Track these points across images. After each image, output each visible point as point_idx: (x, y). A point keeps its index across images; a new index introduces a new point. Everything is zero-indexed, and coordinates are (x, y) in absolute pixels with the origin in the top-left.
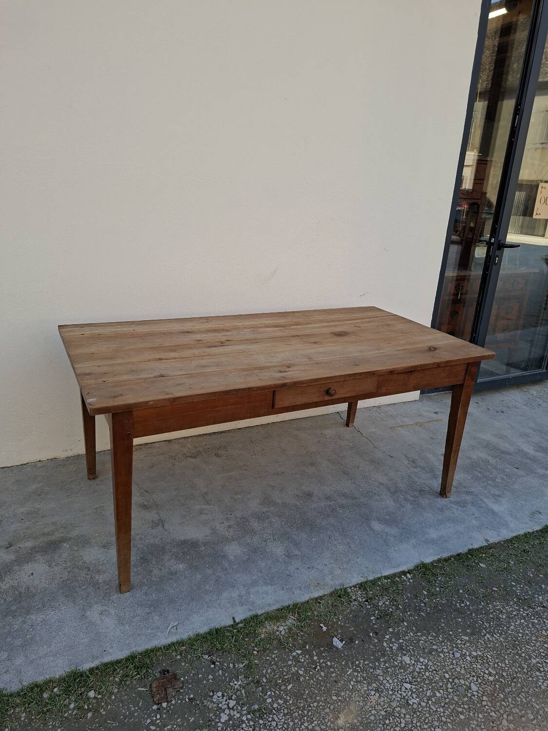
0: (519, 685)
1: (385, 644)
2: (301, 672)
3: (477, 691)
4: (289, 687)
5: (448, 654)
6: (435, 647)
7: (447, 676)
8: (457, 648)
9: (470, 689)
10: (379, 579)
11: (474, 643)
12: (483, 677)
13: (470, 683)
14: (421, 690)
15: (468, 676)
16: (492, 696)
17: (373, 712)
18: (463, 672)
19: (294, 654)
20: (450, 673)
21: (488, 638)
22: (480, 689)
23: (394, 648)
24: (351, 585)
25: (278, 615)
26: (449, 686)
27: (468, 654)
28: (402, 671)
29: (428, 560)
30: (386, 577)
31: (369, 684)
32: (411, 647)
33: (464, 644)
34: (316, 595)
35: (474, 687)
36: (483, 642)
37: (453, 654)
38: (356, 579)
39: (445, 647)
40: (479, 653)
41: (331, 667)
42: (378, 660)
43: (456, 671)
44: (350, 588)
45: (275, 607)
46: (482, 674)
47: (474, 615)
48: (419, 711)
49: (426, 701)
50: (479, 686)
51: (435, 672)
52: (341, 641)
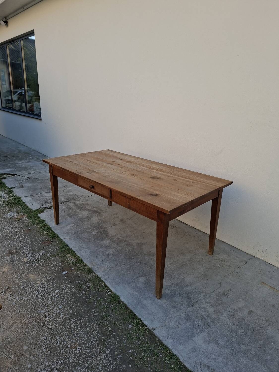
0: (44, 329)
1: (65, 285)
2: (51, 265)
3: (41, 312)
4: (46, 264)
5: (61, 304)
6: (64, 300)
7: (49, 303)
8: (65, 308)
9: (42, 310)
10: (103, 282)
11: (68, 314)
12: (48, 315)
13: (45, 310)
14: (42, 295)
15: (49, 310)
16: (38, 317)
17: (34, 283)
18: (51, 308)
19: (59, 263)
20: (50, 304)
21: (72, 321)
22: (42, 314)
23: (63, 288)
24: (96, 273)
25: (76, 257)
26: (44, 303)
27: (61, 311)
28: (52, 290)
29: (122, 299)
30: (105, 284)
31: (46, 281)
32: (64, 293)
33: (67, 310)
34: (88, 264)
35: (42, 311)
36: (69, 318)
37: (61, 306)
38: (100, 275)
39: (64, 303)
40: (62, 316)
41: (54, 272)
42: (57, 283)
43: (51, 306)
44: (95, 273)
45: (79, 256)
46: (50, 315)
47: (87, 316)
48: (33, 294)
49: (37, 296)
50: (44, 313)
51: (51, 299)
52: (66, 274)
